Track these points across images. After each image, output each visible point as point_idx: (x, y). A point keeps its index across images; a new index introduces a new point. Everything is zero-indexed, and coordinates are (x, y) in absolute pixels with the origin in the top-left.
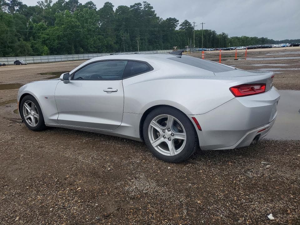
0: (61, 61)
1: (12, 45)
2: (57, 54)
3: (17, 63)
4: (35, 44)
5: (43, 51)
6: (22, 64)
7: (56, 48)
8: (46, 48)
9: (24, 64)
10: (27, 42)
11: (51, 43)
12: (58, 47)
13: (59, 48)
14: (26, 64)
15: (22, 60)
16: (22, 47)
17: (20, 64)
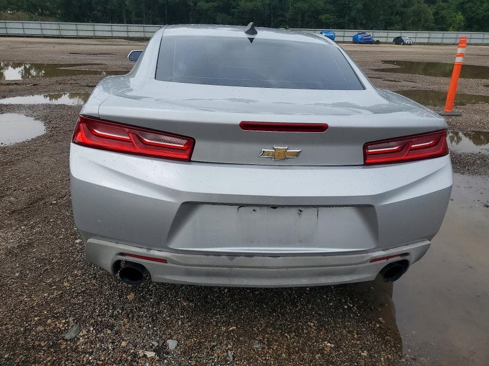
0: (481, 44)
1: (404, 10)
2: (478, 30)
3: (398, 41)
4: (443, 9)
5: (453, 22)
6: (404, 44)
7: (480, 17)
8: (460, 17)
9: (407, 44)
10: (429, 6)
11: (474, 9)
12: (485, 16)
13: (486, 18)
14: (410, 44)
15: (407, 36)
16: (417, 13)
17: (402, 43)
